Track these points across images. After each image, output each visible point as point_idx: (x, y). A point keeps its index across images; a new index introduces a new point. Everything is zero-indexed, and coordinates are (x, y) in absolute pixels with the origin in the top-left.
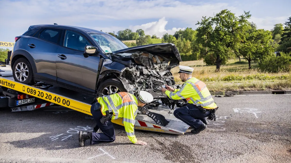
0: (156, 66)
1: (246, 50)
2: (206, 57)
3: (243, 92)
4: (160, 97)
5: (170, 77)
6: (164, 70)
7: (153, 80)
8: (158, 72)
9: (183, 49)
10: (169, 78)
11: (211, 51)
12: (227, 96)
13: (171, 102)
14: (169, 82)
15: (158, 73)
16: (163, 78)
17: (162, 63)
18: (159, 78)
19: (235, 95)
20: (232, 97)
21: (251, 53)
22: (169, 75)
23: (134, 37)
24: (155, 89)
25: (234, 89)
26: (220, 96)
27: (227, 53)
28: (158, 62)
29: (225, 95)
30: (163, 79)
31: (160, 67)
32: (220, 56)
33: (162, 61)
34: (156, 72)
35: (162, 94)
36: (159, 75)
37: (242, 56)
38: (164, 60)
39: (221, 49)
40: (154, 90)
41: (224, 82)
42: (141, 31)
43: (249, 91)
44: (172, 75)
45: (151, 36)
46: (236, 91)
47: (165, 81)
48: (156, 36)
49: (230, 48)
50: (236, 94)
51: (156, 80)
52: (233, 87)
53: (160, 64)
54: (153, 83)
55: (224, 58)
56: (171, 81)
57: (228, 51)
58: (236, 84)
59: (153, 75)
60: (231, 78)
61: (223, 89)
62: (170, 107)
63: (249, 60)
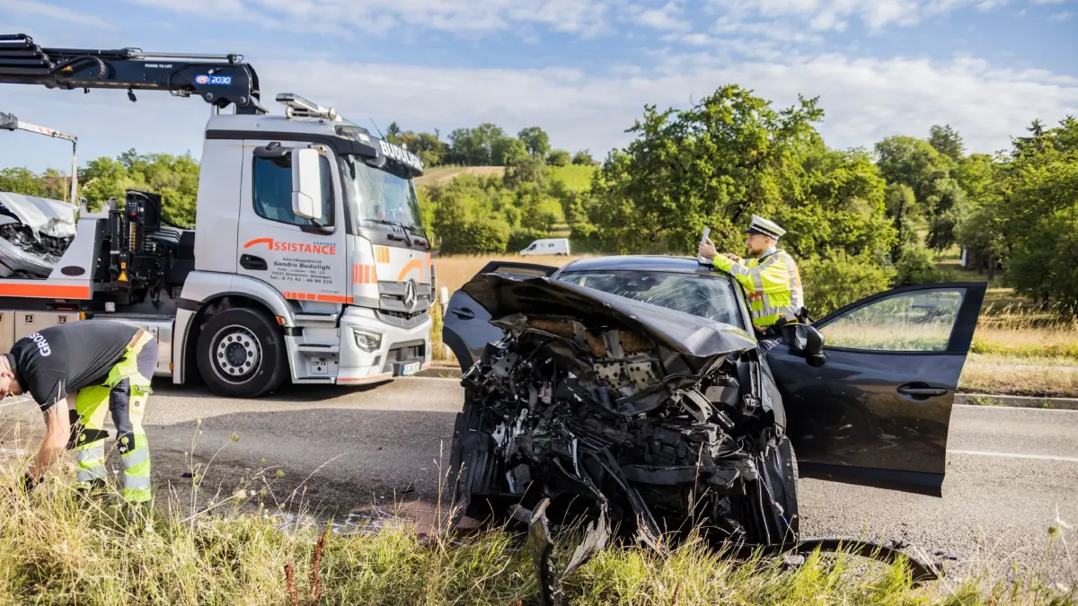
0: (602, 371)
23: (507, 155)
28: (612, 358)
31: (621, 374)
42: (537, 133)
45: (573, 155)
48: (590, 157)
53: (621, 365)
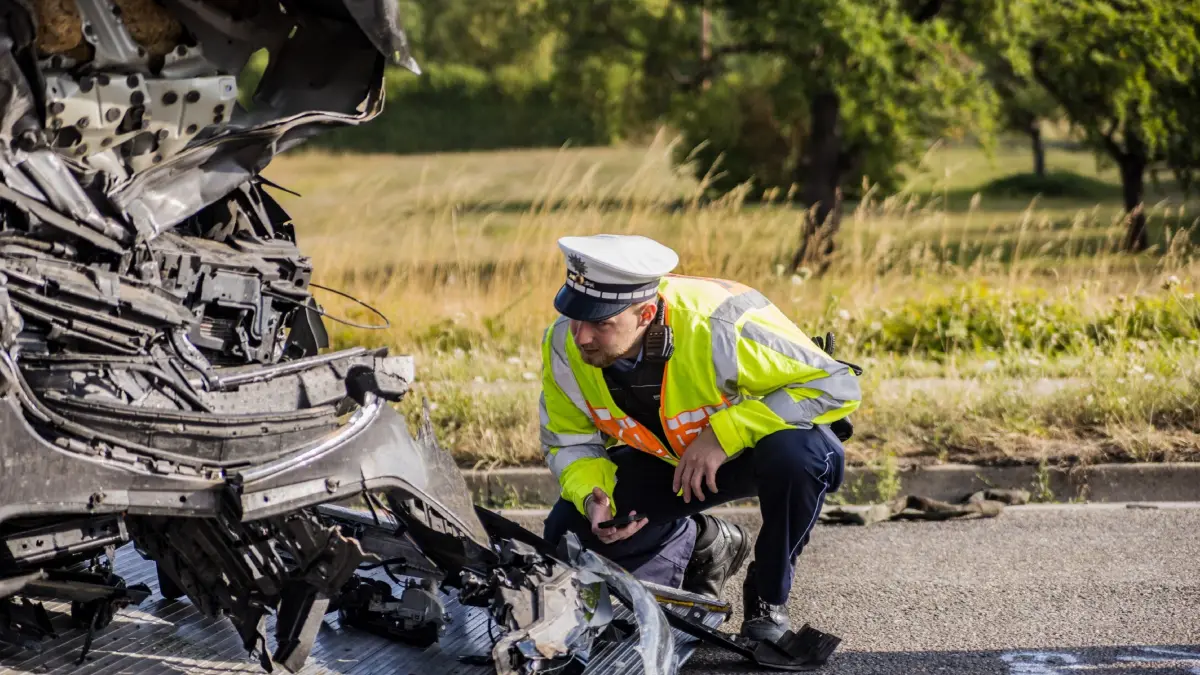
0: (75, 105)
1: (1098, 57)
2: (703, 115)
3: (1091, 473)
4: (118, 498)
5: (259, 253)
6: (183, 167)
7: (26, 284)
8: (100, 175)
9: (468, 18)
10: (253, 270)
11: (754, 46)
12: (918, 511)
13: (265, 569)
14: (248, 323)
15: (97, 189)
16: (171, 265)
17: (155, 69)
18: (112, 260)
19: (1007, 500)
20: (976, 528)
21: (1147, 91)
22: (245, 236)
24: (52, 404)
25: (995, 438)
26: (847, 508)
27: (911, 77)
28: (101, 58)
29: (902, 503)
30: (174, 273)
31: (131, 112)
32: (848, 108)
33: (158, 48)
34: (79, 177)
35: (151, 460)
36: (119, 218)
37: (1055, 120)
38: (184, 39)
39: (857, 37)
40: (45, 414)
41: (892, 359)
43: (1159, 458)
44: (286, 232)
46: (1017, 464)
47: (193, 300)
49: (950, 29)
50: (1025, 495)
51: (71, 278)
52: (987, 414)
53: (133, 83)
54: (27, 318)
55: (885, 127)
56: (276, 306)
57: (921, 57)
58: (1016, 390)
59: (34, 221)
60: (958, 330)
61: (883, 441)
62: (251, 638)
63: (1132, 158)
